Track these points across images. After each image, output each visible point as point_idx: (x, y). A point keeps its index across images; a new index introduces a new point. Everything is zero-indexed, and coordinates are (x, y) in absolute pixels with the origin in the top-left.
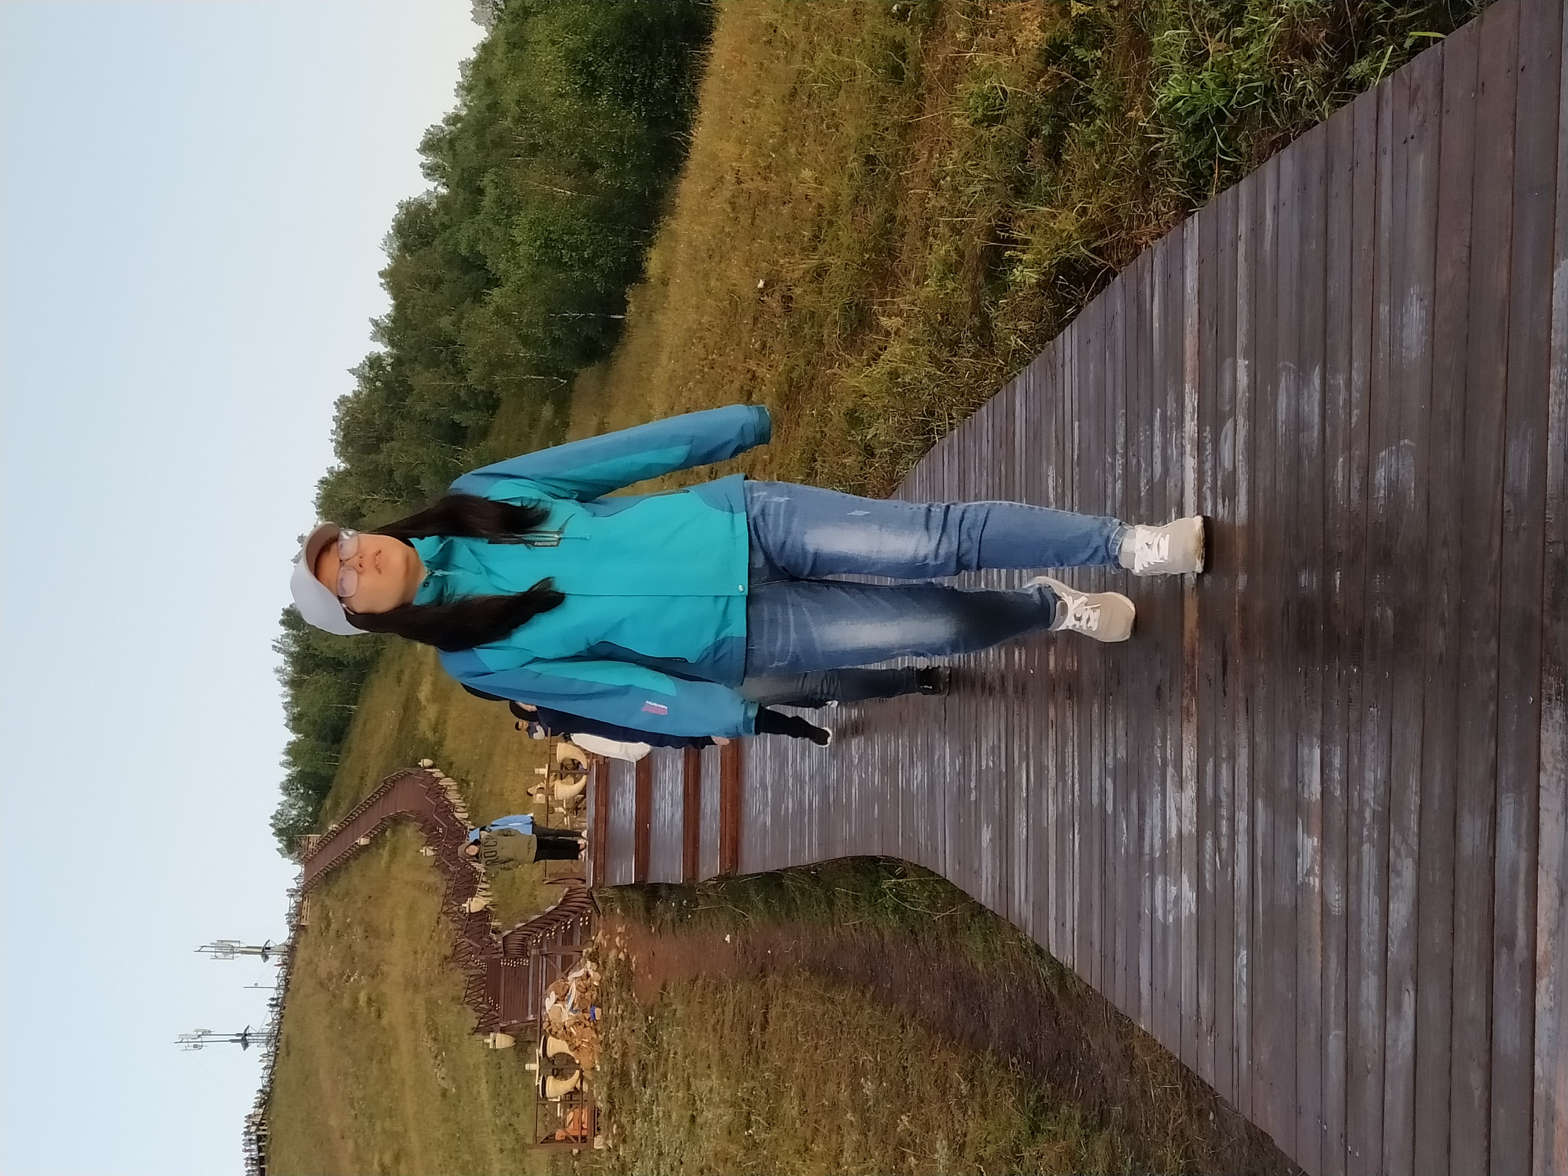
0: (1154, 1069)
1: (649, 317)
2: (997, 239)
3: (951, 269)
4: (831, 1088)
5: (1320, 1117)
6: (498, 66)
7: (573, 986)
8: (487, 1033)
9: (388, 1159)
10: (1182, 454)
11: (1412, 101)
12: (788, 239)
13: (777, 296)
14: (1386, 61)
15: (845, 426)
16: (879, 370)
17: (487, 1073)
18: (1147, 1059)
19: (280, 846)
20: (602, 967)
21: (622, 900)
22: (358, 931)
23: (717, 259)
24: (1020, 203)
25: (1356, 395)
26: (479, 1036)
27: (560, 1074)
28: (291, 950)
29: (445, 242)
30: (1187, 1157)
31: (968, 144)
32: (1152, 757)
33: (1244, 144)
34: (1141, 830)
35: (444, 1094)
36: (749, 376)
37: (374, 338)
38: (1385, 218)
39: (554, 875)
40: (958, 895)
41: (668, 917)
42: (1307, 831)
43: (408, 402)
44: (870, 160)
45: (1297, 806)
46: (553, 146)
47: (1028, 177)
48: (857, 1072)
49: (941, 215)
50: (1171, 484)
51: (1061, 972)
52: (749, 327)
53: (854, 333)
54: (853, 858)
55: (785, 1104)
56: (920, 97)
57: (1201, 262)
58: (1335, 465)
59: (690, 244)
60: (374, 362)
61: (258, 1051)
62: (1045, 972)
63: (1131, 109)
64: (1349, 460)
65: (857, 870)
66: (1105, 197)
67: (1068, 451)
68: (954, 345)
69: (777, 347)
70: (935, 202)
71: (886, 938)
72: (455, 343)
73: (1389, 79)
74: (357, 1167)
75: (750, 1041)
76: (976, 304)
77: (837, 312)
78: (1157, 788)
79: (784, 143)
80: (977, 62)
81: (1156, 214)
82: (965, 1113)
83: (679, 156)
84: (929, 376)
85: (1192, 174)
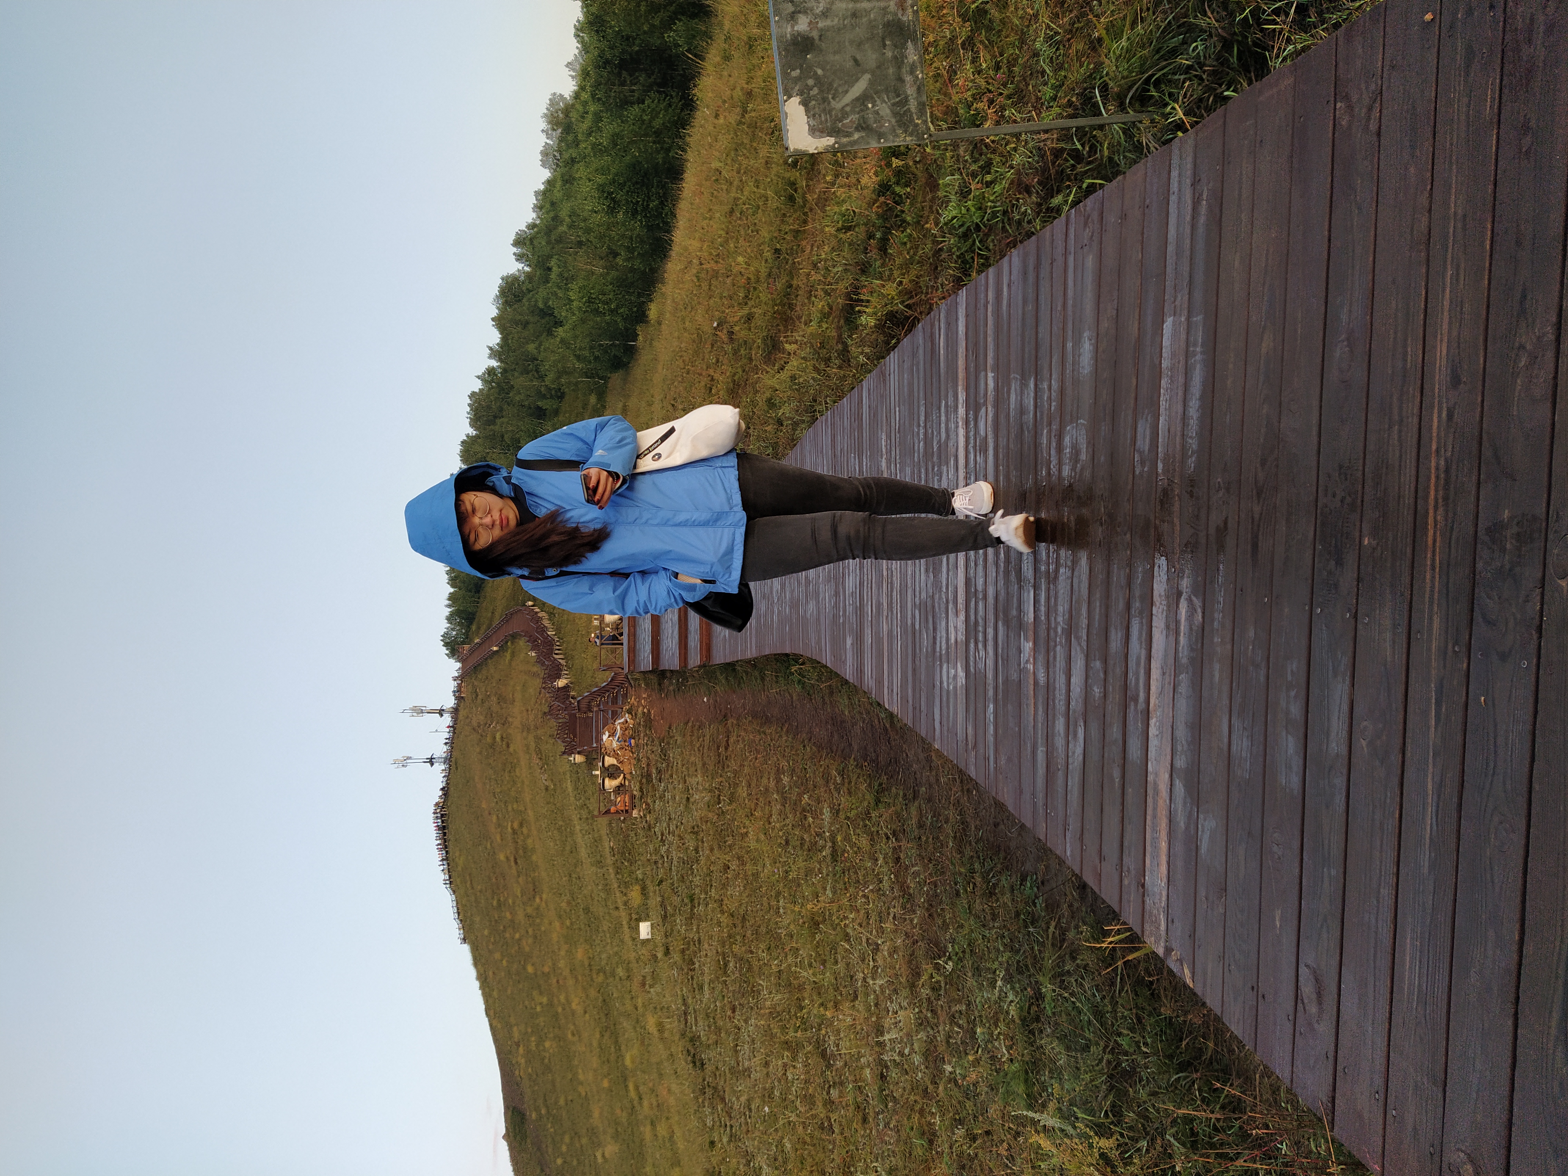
0: (943, 767)
1: (651, 344)
2: (851, 299)
3: (825, 316)
4: (765, 781)
5: (1033, 794)
6: (558, 194)
7: (619, 727)
8: (570, 755)
9: (516, 825)
10: (957, 427)
11: (1086, 224)
12: (731, 298)
13: (725, 331)
14: (1072, 196)
15: (766, 408)
16: (784, 375)
17: (571, 777)
18: (939, 763)
19: (447, 652)
20: (634, 717)
21: (645, 679)
22: (494, 699)
23: (689, 309)
24: (863, 278)
25: (1053, 394)
26: (566, 756)
27: (612, 776)
28: (455, 711)
29: (529, 300)
30: (960, 814)
31: (834, 242)
32: (940, 598)
33: (991, 244)
34: (935, 638)
35: (547, 789)
36: (709, 378)
37: (490, 357)
38: (1070, 293)
39: (606, 666)
40: (833, 674)
41: (671, 688)
42: (1026, 639)
43: (511, 395)
44: (777, 251)
45: (1021, 625)
46: (591, 242)
47: (868, 262)
48: (779, 771)
49: (819, 284)
50: (951, 444)
51: (891, 715)
52: (709, 350)
53: (770, 353)
54: (775, 655)
55: (739, 790)
56: (805, 214)
57: (967, 316)
58: (1042, 434)
59: (673, 301)
60: (490, 371)
61: (439, 768)
62: (883, 715)
63: (927, 223)
64: (1050, 431)
65: (777, 660)
66: (913, 273)
67: (893, 424)
68: (827, 360)
69: (725, 361)
70: (815, 277)
71: (794, 698)
72: (537, 360)
73: (1073, 210)
74: (499, 830)
75: (719, 755)
76: (840, 336)
77: (760, 341)
78: (944, 615)
79: (727, 241)
80: (838, 194)
81: (942, 285)
82: (839, 793)
83: (666, 248)
84: (813, 378)
85: (962, 262)
